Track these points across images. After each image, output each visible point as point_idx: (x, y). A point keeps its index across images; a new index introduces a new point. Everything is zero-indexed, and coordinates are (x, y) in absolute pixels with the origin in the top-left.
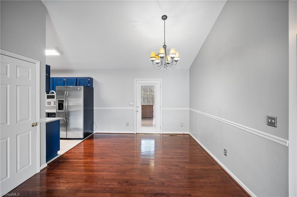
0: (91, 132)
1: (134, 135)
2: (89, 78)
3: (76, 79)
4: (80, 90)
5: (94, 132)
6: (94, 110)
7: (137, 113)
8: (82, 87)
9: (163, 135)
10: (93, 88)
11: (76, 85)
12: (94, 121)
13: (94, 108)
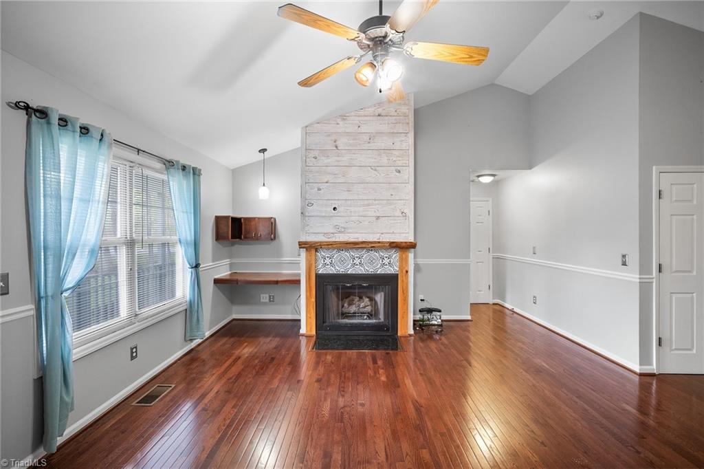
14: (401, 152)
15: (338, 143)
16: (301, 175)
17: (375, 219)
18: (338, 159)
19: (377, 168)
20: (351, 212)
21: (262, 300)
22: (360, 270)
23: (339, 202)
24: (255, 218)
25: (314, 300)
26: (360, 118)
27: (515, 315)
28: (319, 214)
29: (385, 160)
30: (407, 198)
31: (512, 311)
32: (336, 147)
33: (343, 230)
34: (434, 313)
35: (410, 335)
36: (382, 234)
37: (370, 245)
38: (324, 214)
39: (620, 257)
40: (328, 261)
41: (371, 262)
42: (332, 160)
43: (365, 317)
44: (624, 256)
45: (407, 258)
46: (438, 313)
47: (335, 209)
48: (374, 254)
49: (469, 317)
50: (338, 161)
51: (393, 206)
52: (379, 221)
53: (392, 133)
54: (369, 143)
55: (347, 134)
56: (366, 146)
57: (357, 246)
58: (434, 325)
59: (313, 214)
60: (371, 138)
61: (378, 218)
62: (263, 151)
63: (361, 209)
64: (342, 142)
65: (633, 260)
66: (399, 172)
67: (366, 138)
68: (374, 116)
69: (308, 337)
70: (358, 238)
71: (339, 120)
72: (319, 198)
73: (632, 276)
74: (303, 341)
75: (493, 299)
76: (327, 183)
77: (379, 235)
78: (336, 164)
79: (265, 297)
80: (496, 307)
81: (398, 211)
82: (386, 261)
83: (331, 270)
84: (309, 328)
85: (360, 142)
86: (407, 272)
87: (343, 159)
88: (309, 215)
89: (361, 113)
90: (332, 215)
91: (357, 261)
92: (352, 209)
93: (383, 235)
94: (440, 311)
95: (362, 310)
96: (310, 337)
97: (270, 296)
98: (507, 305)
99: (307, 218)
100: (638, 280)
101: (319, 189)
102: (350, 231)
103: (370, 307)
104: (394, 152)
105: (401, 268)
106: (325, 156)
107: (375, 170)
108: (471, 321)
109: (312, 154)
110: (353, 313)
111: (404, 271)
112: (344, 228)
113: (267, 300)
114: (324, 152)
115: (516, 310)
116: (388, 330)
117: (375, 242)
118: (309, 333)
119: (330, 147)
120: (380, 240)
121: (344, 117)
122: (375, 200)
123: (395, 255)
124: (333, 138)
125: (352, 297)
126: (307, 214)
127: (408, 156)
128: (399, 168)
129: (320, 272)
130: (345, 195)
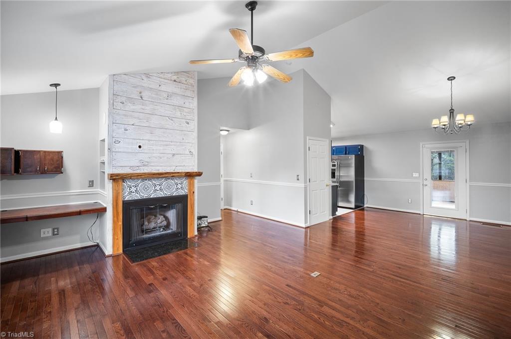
0: (362, 205)
1: (419, 215)
2: (359, 145)
3: (346, 147)
4: (351, 159)
5: (365, 206)
6: (365, 181)
7: (425, 188)
8: (354, 156)
9: (471, 223)
10: (364, 156)
11: (346, 154)
12: (365, 193)
13: (365, 179)
14: (189, 110)
15: (143, 94)
16: (109, 117)
17: (171, 156)
18: (143, 107)
19: (173, 119)
20: (153, 150)
21: (42, 236)
22: (160, 194)
23: (143, 142)
24: (39, 152)
25: (121, 223)
26: (161, 80)
27: (239, 213)
28: (126, 150)
29: (178, 114)
30: (193, 142)
31: (237, 211)
32: (141, 97)
33: (147, 164)
34: (203, 219)
35: (196, 236)
36: (176, 166)
37: (172, 175)
38: (130, 151)
39: (296, 176)
40: (133, 189)
41: (169, 187)
42: (138, 107)
43: (162, 230)
44: (298, 176)
45: (193, 182)
46: (206, 219)
47: (140, 147)
48: (171, 182)
49: (220, 219)
50: (143, 109)
51: (183, 147)
52: (175, 157)
53: (184, 95)
54: (167, 99)
55: (151, 89)
56: (165, 101)
57: (162, 176)
58: (204, 227)
59: (120, 150)
60: (169, 96)
61: (174, 155)
62: (56, 85)
63: (161, 148)
64: (146, 94)
65: (302, 177)
66: (188, 123)
67: (165, 96)
68: (171, 80)
69: (115, 257)
70: (158, 170)
71: (144, 77)
72: (126, 137)
73: (301, 185)
74: (110, 261)
75: (224, 206)
76: (133, 125)
77: (175, 167)
78: (142, 111)
79: (47, 232)
80: (226, 211)
81: (188, 151)
82: (179, 186)
83: (136, 197)
84: (116, 248)
85: (161, 98)
86: (194, 192)
87: (146, 108)
88: (117, 150)
89: (161, 75)
90: (137, 151)
91: (158, 188)
92: (154, 148)
93: (177, 168)
94: (207, 217)
95: (159, 225)
96: (118, 255)
97: (54, 229)
98: (233, 208)
99: (114, 153)
100: (304, 186)
101: (126, 130)
102: (152, 164)
103: (165, 221)
104: (185, 109)
105: (190, 190)
106: (131, 103)
107: (172, 120)
108: (221, 220)
109: (119, 99)
110: (153, 228)
111: (192, 192)
112: (148, 162)
113: (50, 234)
114: (130, 99)
115: (239, 211)
116: (181, 235)
117: (173, 173)
118: (117, 253)
119: (135, 96)
120: (175, 171)
121: (148, 75)
122: (172, 142)
123: (185, 182)
124: (139, 89)
125: (149, 216)
126: (114, 150)
127: (194, 113)
128: (188, 121)
129: (126, 199)
130: (148, 136)
